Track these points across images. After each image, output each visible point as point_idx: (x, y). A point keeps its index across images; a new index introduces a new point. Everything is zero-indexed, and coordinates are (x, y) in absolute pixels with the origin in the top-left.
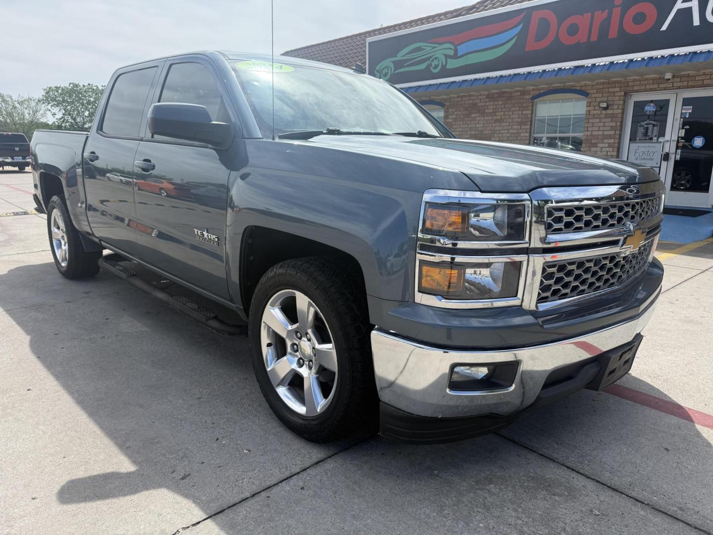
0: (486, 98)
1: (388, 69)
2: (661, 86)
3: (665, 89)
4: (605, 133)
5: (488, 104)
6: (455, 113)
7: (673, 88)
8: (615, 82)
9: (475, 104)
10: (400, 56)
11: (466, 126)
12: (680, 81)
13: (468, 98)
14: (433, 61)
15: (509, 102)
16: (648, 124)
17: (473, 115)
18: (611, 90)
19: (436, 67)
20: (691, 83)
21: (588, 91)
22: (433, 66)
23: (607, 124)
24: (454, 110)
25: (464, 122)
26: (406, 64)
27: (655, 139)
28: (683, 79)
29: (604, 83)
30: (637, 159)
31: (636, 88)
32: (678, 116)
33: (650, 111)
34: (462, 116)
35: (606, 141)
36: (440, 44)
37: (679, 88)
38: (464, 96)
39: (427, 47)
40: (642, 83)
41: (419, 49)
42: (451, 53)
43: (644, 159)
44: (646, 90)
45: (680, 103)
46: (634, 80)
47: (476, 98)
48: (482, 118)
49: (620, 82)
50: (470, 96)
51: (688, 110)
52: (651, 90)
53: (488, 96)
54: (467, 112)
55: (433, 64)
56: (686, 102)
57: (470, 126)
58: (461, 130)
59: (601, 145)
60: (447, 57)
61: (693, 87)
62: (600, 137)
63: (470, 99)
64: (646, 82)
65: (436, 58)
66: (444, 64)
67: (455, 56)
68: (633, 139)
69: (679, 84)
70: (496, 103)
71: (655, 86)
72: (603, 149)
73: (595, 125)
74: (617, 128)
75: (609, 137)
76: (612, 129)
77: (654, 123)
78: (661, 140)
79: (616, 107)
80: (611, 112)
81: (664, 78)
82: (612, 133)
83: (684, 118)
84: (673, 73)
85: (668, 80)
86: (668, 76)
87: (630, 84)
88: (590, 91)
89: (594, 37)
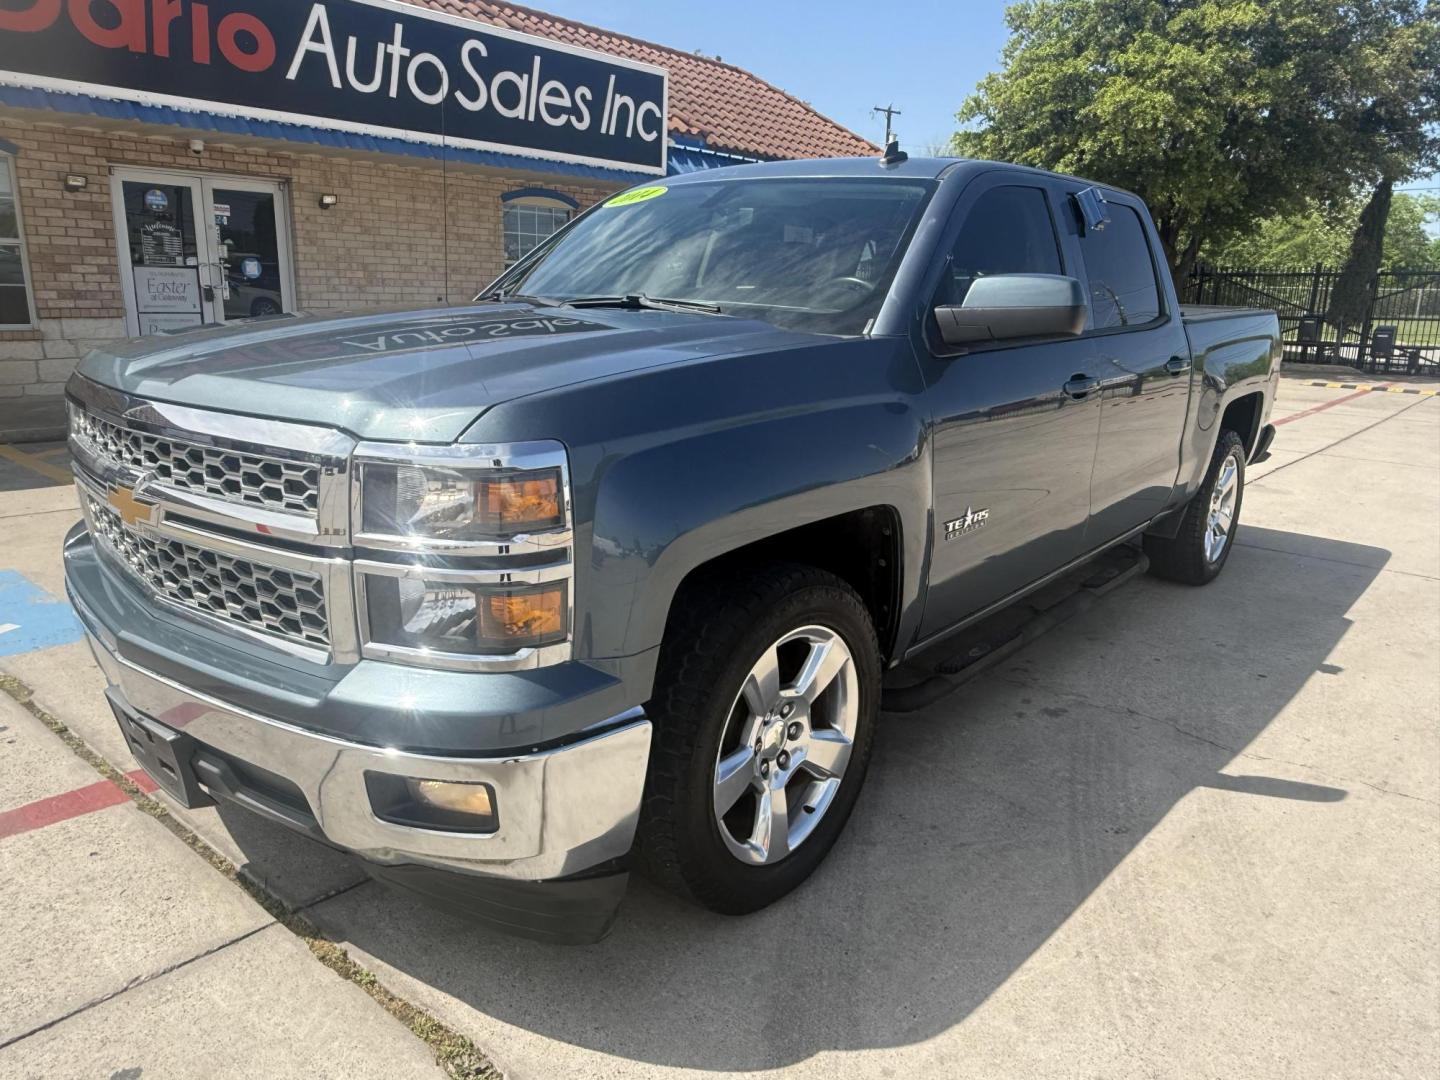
2: (180, 160)
3: (188, 167)
4: (84, 242)
7: (200, 168)
8: (82, 135)
12: (211, 159)
16: (160, 230)
18: (72, 149)
20: (229, 165)
21: (13, 141)
23: (82, 224)
27: (179, 260)
28: (215, 155)
29: (52, 131)
30: (154, 298)
31: (131, 156)
32: (212, 221)
33: (158, 205)
35: (88, 259)
37: (211, 170)
40: (142, 147)
43: (169, 298)
44: (151, 164)
45: (210, 198)
46: (121, 139)
49: (93, 136)
51: (225, 212)
52: (163, 165)
56: (220, 196)
59: (80, 269)
61: (233, 172)
62: (73, 251)
64: (147, 147)
68: (138, 262)
69: (212, 164)
71: (167, 159)
72: (88, 278)
73: (53, 222)
74: (108, 235)
75: (95, 251)
76: (97, 234)
77: (171, 229)
78: (191, 261)
79: (95, 188)
80: (87, 198)
81: (187, 146)
82: (100, 243)
83: (221, 225)
84: (205, 142)
85: (195, 152)
86: (198, 145)
87: (115, 145)
88: (21, 143)
89: (162, 49)
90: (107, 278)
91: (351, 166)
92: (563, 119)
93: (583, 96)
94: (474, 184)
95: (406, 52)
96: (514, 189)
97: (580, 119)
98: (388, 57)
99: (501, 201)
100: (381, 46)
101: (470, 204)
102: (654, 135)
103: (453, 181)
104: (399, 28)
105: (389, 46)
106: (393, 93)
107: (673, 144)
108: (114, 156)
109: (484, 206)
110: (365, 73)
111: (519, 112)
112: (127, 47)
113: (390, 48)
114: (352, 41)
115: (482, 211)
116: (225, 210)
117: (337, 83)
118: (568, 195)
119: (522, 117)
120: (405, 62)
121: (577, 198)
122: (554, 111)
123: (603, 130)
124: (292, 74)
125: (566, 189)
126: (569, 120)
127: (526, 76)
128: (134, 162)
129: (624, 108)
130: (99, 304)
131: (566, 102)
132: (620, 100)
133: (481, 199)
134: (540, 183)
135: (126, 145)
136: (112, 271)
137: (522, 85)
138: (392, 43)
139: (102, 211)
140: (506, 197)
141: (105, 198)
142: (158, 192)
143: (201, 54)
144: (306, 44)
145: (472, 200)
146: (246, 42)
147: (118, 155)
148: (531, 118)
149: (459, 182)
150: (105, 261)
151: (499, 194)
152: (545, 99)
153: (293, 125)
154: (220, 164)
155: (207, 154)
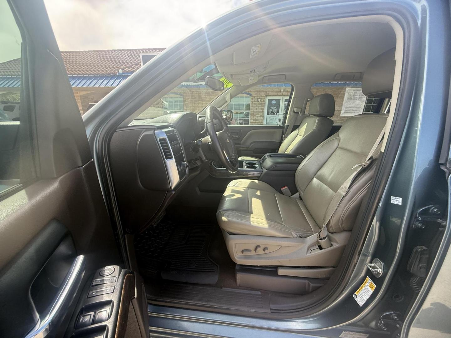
2: (279, 94)
3: (280, 95)
4: (259, 111)
5: (207, 96)
7: (283, 95)
8: (262, 91)
9: (200, 96)
11: (196, 106)
13: (196, 93)
16: (273, 108)
17: (200, 101)
18: (260, 94)
21: (251, 94)
23: (259, 107)
24: (189, 98)
25: (195, 104)
27: (276, 114)
29: (258, 91)
30: (270, 121)
31: (270, 94)
32: (283, 105)
34: (193, 101)
35: (259, 114)
38: (194, 92)
40: (272, 92)
43: (272, 121)
45: (284, 101)
46: (269, 91)
47: (200, 93)
49: (264, 91)
52: (275, 95)
53: (206, 93)
54: (196, 99)
57: (198, 106)
58: (193, 107)
59: (257, 116)
62: (257, 112)
63: (197, 93)
64: (273, 92)
68: (268, 114)
69: (285, 94)
70: (211, 96)
71: (277, 94)
72: (259, 117)
73: (255, 107)
74: (263, 109)
75: (261, 112)
76: (261, 109)
77: (275, 108)
78: (278, 114)
79: (263, 101)
80: (261, 103)
81: (280, 91)
82: (262, 111)
83: (285, 106)
84: (284, 89)
85: (282, 92)
86: (282, 91)
87: (268, 92)
88: (252, 94)
90: (261, 117)
91: (317, 91)
108: (267, 95)
116: (286, 103)
128: (270, 95)
130: (259, 122)
135: (269, 92)
136: (263, 116)
139: (263, 105)
141: (264, 103)
142: (274, 101)
147: (267, 94)
150: (262, 114)
154: (287, 94)
155: (284, 92)
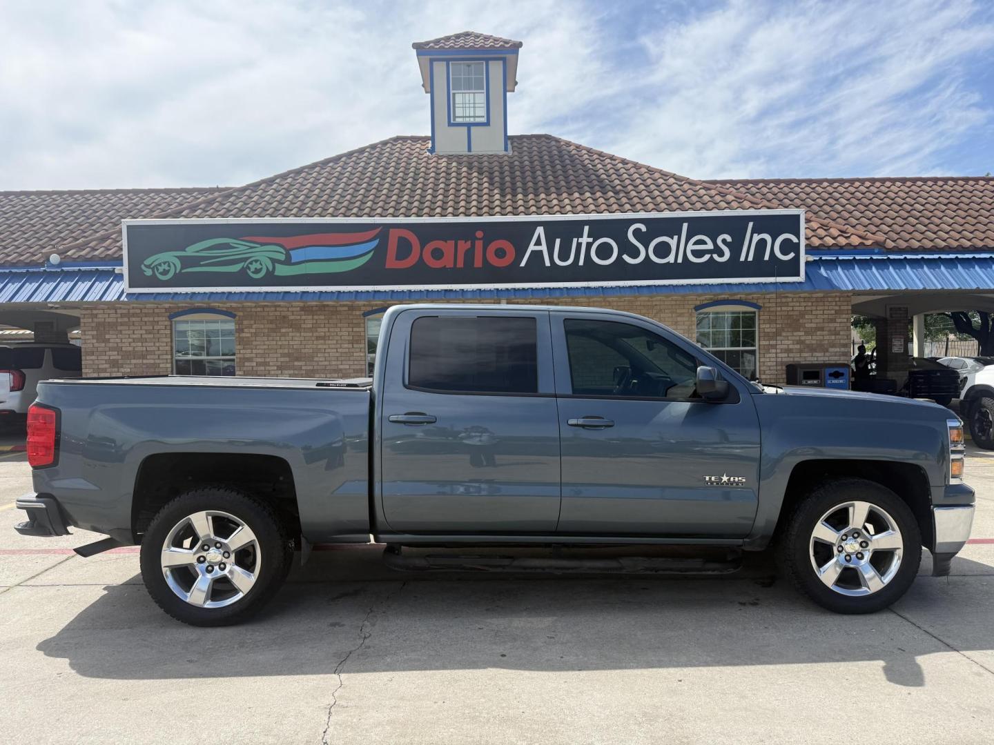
0: (301, 311)
1: (169, 266)
5: (304, 317)
6: (254, 326)
9: (284, 317)
10: (191, 251)
13: (273, 309)
14: (251, 263)
15: (334, 317)
19: (257, 271)
22: (252, 270)
24: (252, 322)
25: (270, 338)
26: (202, 263)
34: (266, 331)
36: (263, 244)
38: (267, 306)
39: (241, 247)
41: (227, 246)
42: (282, 257)
47: (285, 309)
48: (298, 334)
50: (276, 306)
53: (303, 309)
54: (274, 326)
55: (253, 267)
57: (280, 343)
58: (266, 347)
60: (274, 261)
65: (256, 261)
66: (271, 269)
67: (288, 262)
70: (315, 317)
89: (460, 264)
92: (707, 257)
93: (724, 241)
94: (673, 303)
95: (591, 240)
96: (706, 302)
97: (721, 254)
98: (579, 245)
99: (694, 311)
100: (575, 240)
101: (670, 315)
102: (792, 255)
103: (658, 303)
104: (586, 228)
105: (580, 239)
106: (581, 263)
107: (811, 258)
109: (681, 315)
110: (564, 255)
111: (671, 259)
112: (445, 266)
113: (580, 240)
114: (558, 241)
115: (679, 319)
117: (548, 264)
118: (751, 301)
119: (672, 261)
120: (589, 245)
121: (760, 303)
122: (697, 254)
123: (742, 259)
124: (523, 264)
125: (750, 297)
126: (712, 257)
127: (676, 237)
129: (762, 243)
131: (710, 246)
132: (756, 238)
133: (678, 311)
134: (726, 297)
137: (673, 242)
138: (582, 237)
140: (697, 308)
143: (478, 263)
144: (532, 247)
145: (672, 313)
146: (500, 253)
148: (680, 260)
149: (662, 303)
151: (693, 306)
152: (690, 247)
153: (523, 289)
